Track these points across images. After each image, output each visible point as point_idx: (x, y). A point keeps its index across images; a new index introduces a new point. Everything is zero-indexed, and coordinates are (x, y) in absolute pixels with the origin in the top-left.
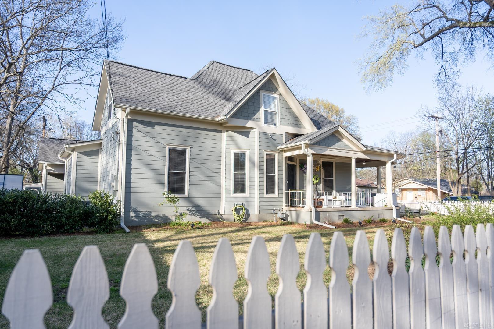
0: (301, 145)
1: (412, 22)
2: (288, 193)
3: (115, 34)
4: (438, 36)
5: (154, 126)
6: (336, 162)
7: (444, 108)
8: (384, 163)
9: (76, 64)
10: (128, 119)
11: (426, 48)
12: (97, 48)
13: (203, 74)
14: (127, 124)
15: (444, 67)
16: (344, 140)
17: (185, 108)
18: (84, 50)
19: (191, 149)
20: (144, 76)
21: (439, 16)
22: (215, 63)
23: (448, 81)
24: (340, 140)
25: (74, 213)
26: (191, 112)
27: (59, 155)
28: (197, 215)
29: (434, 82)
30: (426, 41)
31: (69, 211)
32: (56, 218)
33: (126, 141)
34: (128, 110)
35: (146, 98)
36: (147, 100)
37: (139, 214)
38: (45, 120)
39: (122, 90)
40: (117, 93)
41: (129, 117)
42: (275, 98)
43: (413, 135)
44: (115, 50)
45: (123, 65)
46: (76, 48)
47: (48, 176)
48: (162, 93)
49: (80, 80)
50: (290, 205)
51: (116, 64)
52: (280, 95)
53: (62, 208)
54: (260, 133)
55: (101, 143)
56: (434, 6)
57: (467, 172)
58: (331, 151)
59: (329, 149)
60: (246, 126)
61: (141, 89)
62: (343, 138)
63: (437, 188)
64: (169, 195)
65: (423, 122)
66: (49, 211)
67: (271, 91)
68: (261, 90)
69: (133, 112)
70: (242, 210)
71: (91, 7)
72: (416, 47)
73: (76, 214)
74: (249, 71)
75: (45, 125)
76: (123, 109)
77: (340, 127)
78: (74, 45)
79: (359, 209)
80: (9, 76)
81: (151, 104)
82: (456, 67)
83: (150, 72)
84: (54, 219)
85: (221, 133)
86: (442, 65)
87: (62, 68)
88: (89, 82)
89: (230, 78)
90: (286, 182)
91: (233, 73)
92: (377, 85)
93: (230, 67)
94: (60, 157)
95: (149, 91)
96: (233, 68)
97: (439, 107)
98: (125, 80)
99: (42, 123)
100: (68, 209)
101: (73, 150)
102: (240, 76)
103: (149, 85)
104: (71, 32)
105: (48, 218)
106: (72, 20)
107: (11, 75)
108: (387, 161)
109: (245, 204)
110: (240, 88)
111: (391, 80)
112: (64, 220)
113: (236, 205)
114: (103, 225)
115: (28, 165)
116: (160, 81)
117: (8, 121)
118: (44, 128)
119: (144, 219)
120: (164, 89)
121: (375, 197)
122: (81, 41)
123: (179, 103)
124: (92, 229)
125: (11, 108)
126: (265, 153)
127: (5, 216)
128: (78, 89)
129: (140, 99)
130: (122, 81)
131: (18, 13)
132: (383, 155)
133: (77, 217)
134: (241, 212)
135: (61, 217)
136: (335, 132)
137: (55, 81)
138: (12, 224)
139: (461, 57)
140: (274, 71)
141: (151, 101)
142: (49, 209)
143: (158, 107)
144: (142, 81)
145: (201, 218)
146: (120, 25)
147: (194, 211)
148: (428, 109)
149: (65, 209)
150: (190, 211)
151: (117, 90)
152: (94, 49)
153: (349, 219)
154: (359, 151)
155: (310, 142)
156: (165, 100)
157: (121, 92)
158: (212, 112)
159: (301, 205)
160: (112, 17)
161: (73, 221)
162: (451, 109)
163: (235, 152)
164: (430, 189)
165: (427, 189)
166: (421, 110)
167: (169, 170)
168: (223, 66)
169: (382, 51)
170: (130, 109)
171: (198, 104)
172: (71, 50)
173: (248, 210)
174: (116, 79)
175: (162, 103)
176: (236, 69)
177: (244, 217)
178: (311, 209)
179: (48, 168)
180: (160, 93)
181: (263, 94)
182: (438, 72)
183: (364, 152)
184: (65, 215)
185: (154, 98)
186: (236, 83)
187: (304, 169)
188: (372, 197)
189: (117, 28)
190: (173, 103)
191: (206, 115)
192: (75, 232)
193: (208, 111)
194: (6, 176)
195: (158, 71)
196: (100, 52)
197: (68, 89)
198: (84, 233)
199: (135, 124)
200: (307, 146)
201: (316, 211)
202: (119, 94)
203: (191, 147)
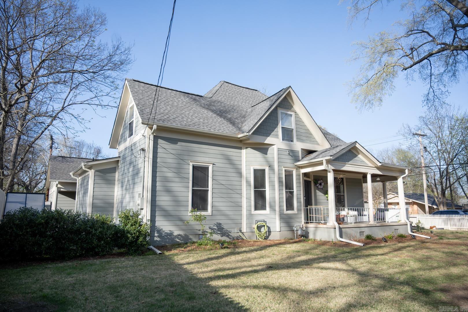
0: (323, 160)
1: (400, 47)
2: (307, 209)
3: (123, 57)
4: (428, 59)
5: (177, 143)
6: (346, 178)
7: (425, 127)
8: (396, 178)
9: (85, 85)
10: (154, 136)
11: (416, 70)
12: (105, 71)
13: (217, 93)
14: (153, 141)
15: (433, 88)
16: (360, 156)
17: (207, 125)
18: (92, 72)
19: (214, 166)
20: (164, 94)
21: (429, 40)
22: (225, 83)
23: (436, 101)
24: (356, 156)
25: (106, 234)
26: (214, 129)
27: (71, 174)
28: (219, 234)
29: (423, 102)
30: (415, 64)
31: (100, 232)
32: (87, 239)
33: (152, 158)
34: (155, 127)
35: (171, 115)
36: (171, 117)
37: (162, 234)
38: (52, 139)
39: (147, 108)
40: (143, 111)
41: (154, 134)
42: (291, 115)
43: (390, 152)
44: (122, 73)
45: (144, 84)
46: (87, 71)
47: (59, 194)
48: (184, 111)
49: (90, 100)
50: (309, 221)
51: (138, 83)
52: (295, 112)
53: (92, 229)
54: (279, 149)
55: (118, 161)
56: (424, 32)
57: (450, 186)
58: (348, 167)
59: (347, 165)
60: (265, 142)
61: (164, 107)
62: (359, 154)
63: (424, 202)
64: (196, 213)
65: (405, 140)
66: (78, 232)
67: (287, 109)
68: (278, 108)
69: (160, 129)
70: (263, 228)
71: (101, 32)
72: (406, 69)
73: (108, 235)
74: (256, 90)
75: (52, 144)
76: (150, 126)
77: (357, 144)
78: (85, 68)
79: (378, 225)
80: (21, 97)
81: (176, 121)
82: (445, 87)
83: (170, 91)
84: (85, 241)
85: (241, 149)
86: (431, 86)
87: (72, 89)
88: (97, 102)
89: (241, 97)
90: (304, 199)
91: (243, 93)
92: (368, 105)
93: (239, 87)
94: (72, 175)
95: (172, 108)
96: (242, 88)
97: (420, 126)
98: (148, 97)
99: (48, 143)
100: (100, 230)
101: (90, 168)
102: (249, 95)
103: (171, 103)
104: (82, 56)
105: (79, 239)
106: (83, 45)
107: (22, 95)
108: (399, 176)
109: (266, 222)
110: (252, 107)
111: (381, 100)
112: (95, 242)
113: (258, 222)
114: (134, 246)
115: (24, 183)
116: (180, 99)
117: (16, 140)
118: (51, 147)
119: (166, 239)
120: (185, 107)
121: (386, 212)
122: (91, 64)
123: (201, 121)
124: (122, 250)
125: (19, 128)
126: (284, 169)
127: (37, 238)
128: (84, 110)
129: (165, 116)
130: (146, 98)
131: (33, 37)
132: (395, 171)
133: (109, 239)
134: (262, 229)
135: (92, 238)
136: (352, 148)
137: (65, 102)
138: (43, 248)
139: (446, 78)
140: (290, 89)
141: (175, 118)
142: (79, 229)
143: (183, 124)
144: (164, 99)
145: (222, 236)
146: (129, 49)
147: (215, 229)
148: (409, 127)
149: (96, 230)
150: (212, 229)
151: (142, 107)
152: (102, 72)
153: (372, 236)
154: (374, 166)
155: (332, 158)
156: (188, 117)
157: (146, 109)
158: (232, 129)
159: (323, 222)
160: (122, 41)
161: (105, 242)
162: (431, 127)
163: (255, 169)
164: (414, 203)
165: (411, 202)
166: (403, 128)
167: (193, 187)
168: (233, 86)
169: (370, 74)
170: (157, 126)
171: (219, 121)
172: (81, 72)
173: (269, 228)
174: (140, 97)
175: (186, 120)
176: (244, 89)
177: (266, 235)
178: (335, 226)
179: (59, 186)
180: (182, 110)
181: (280, 111)
182: (426, 92)
183: (378, 168)
184: (97, 236)
185: (177, 115)
186: (248, 102)
187: (318, 184)
188: (383, 212)
189: (126, 52)
190: (196, 120)
191: (228, 131)
192: (105, 255)
193: (229, 128)
194: (27, 194)
195: (177, 90)
196: (108, 75)
197: (74, 109)
198: (114, 254)
199: (160, 141)
200: (328, 162)
201: (340, 228)
202: (144, 111)
203: (213, 164)
